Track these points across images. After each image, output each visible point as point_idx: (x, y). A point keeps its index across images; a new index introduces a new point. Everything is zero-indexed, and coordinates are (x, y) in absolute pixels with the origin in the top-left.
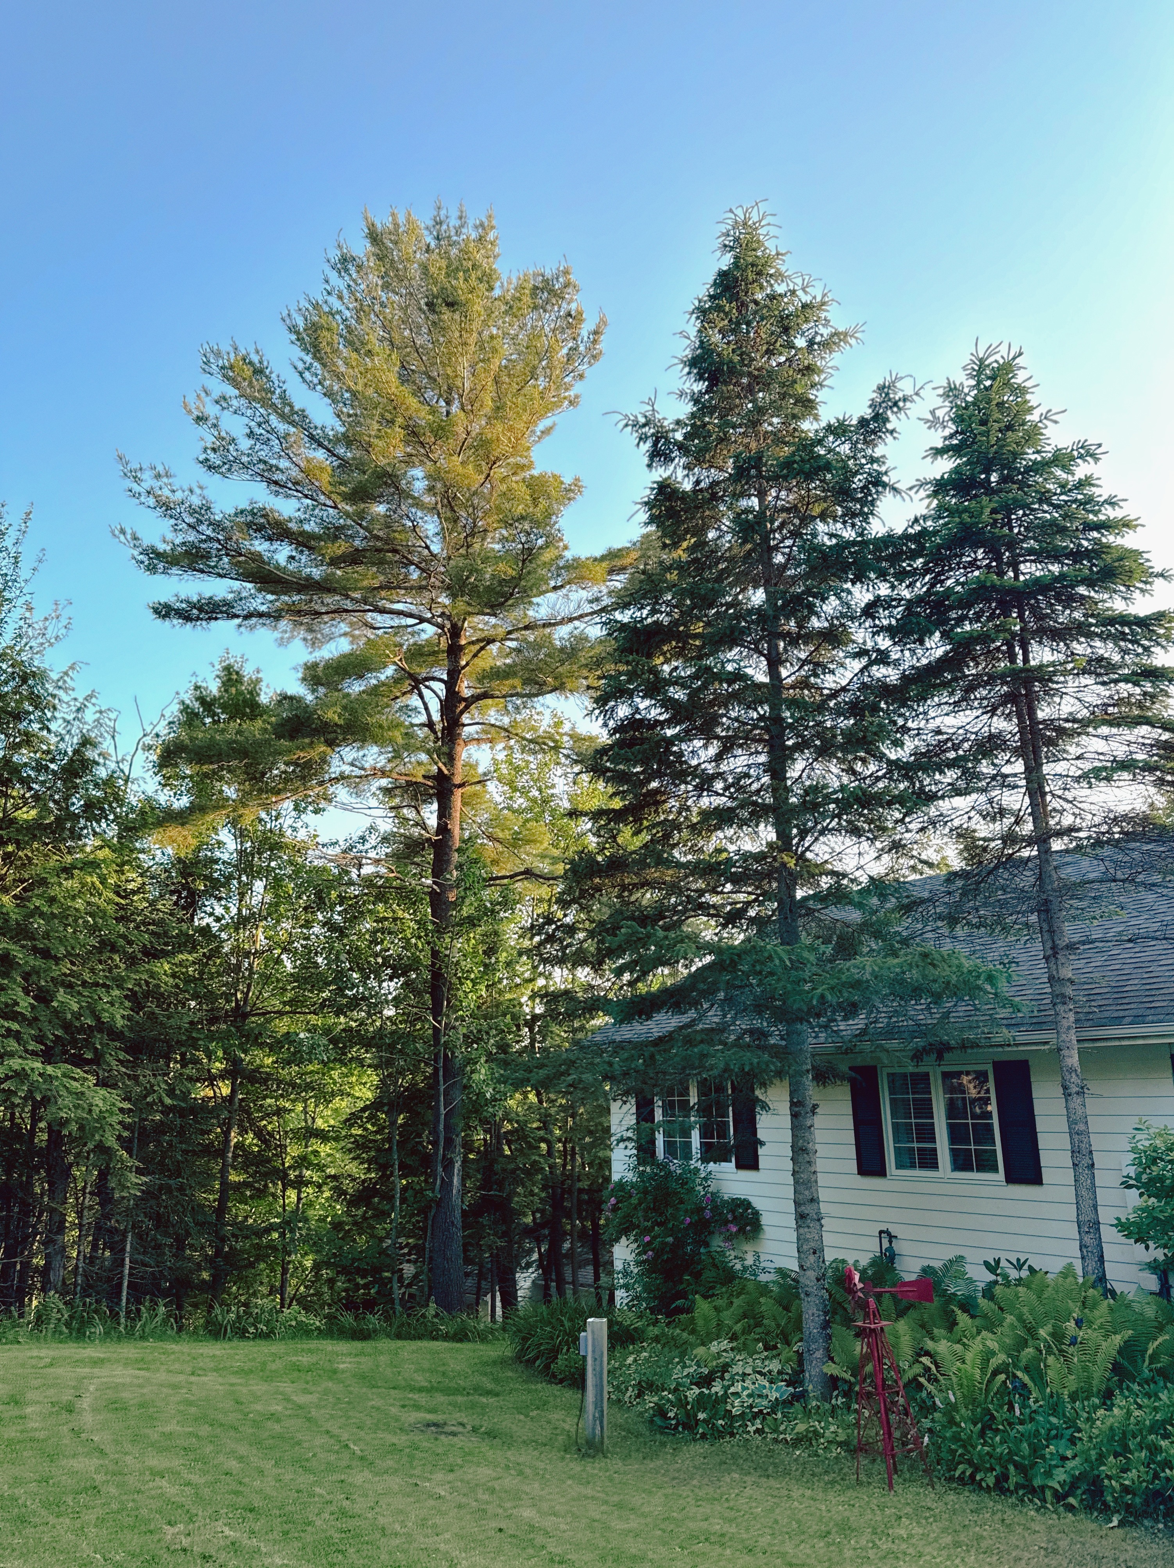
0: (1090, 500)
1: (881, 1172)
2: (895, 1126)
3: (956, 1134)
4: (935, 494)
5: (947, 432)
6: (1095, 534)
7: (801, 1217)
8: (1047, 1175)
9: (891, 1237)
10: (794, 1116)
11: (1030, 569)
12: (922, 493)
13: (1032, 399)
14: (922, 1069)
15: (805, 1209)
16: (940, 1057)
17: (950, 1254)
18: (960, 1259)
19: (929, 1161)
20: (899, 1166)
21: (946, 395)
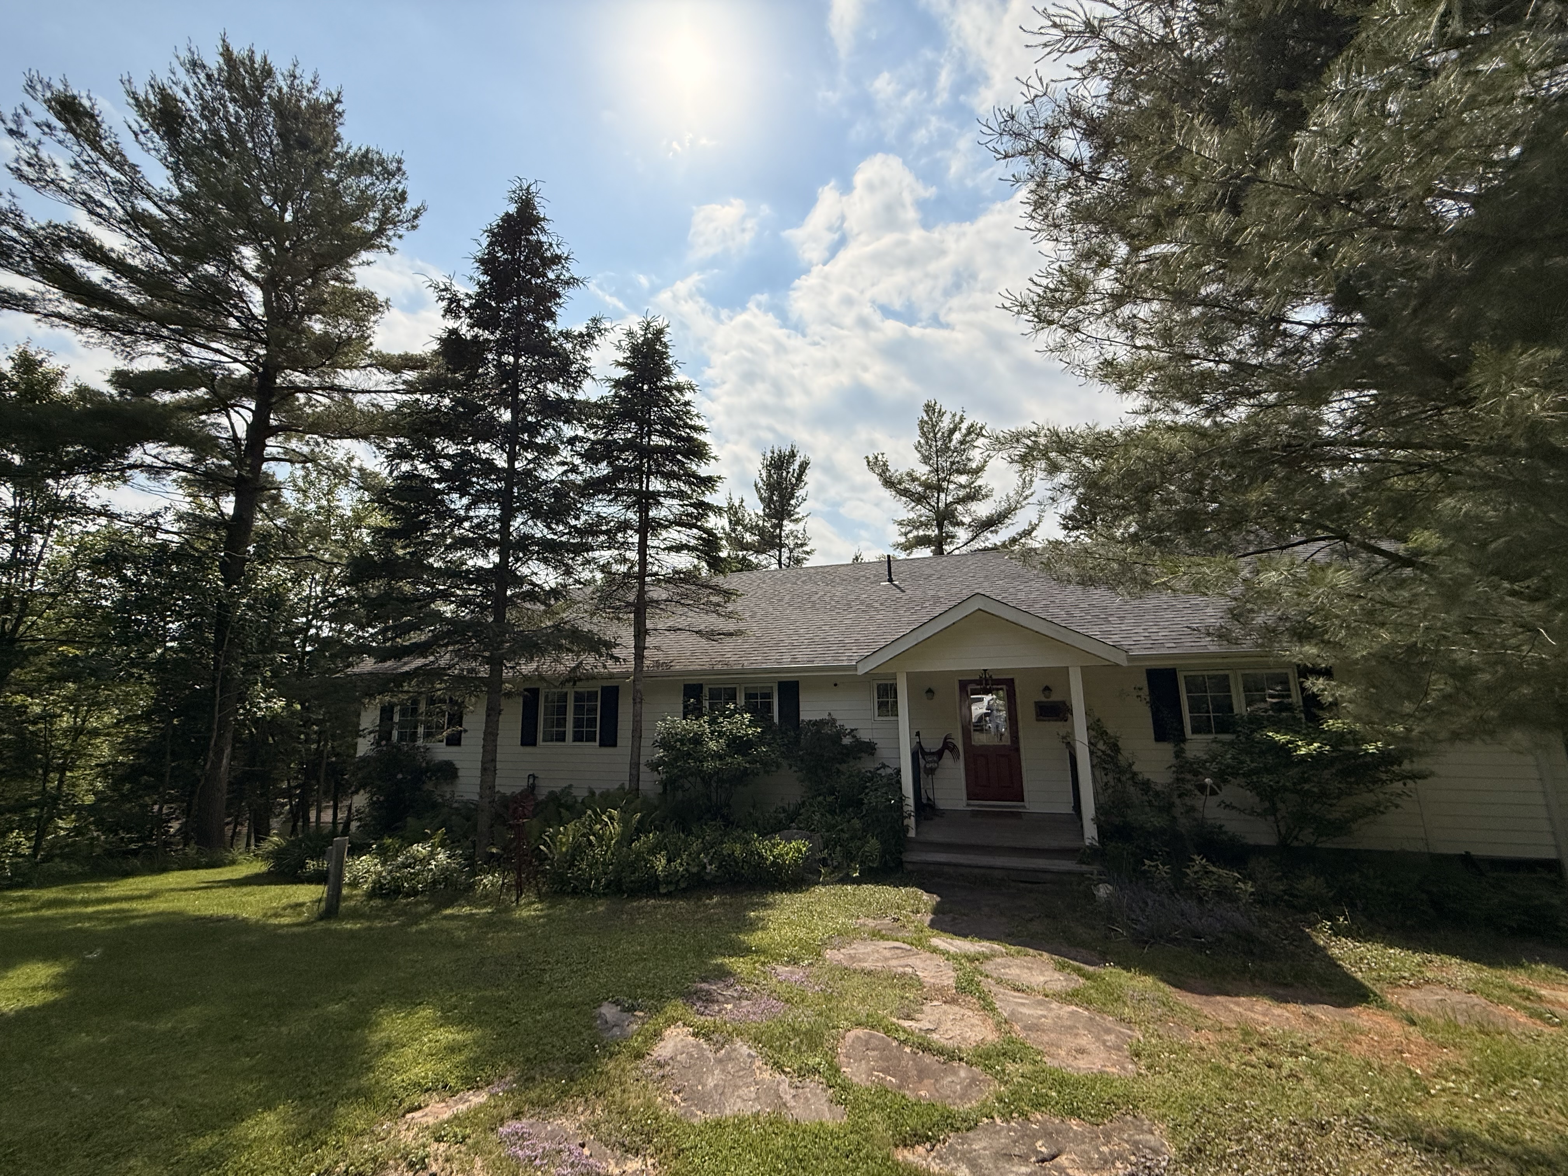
0: (688, 412)
1: (534, 744)
2: (545, 720)
3: (578, 723)
4: (614, 386)
5: (626, 355)
6: (688, 430)
7: (484, 770)
8: (619, 742)
9: (534, 777)
10: (488, 715)
11: (656, 440)
12: (607, 384)
13: (670, 352)
14: (565, 690)
15: (487, 766)
16: (574, 684)
17: (565, 784)
18: (571, 786)
19: (561, 737)
20: (544, 740)
21: (628, 334)
